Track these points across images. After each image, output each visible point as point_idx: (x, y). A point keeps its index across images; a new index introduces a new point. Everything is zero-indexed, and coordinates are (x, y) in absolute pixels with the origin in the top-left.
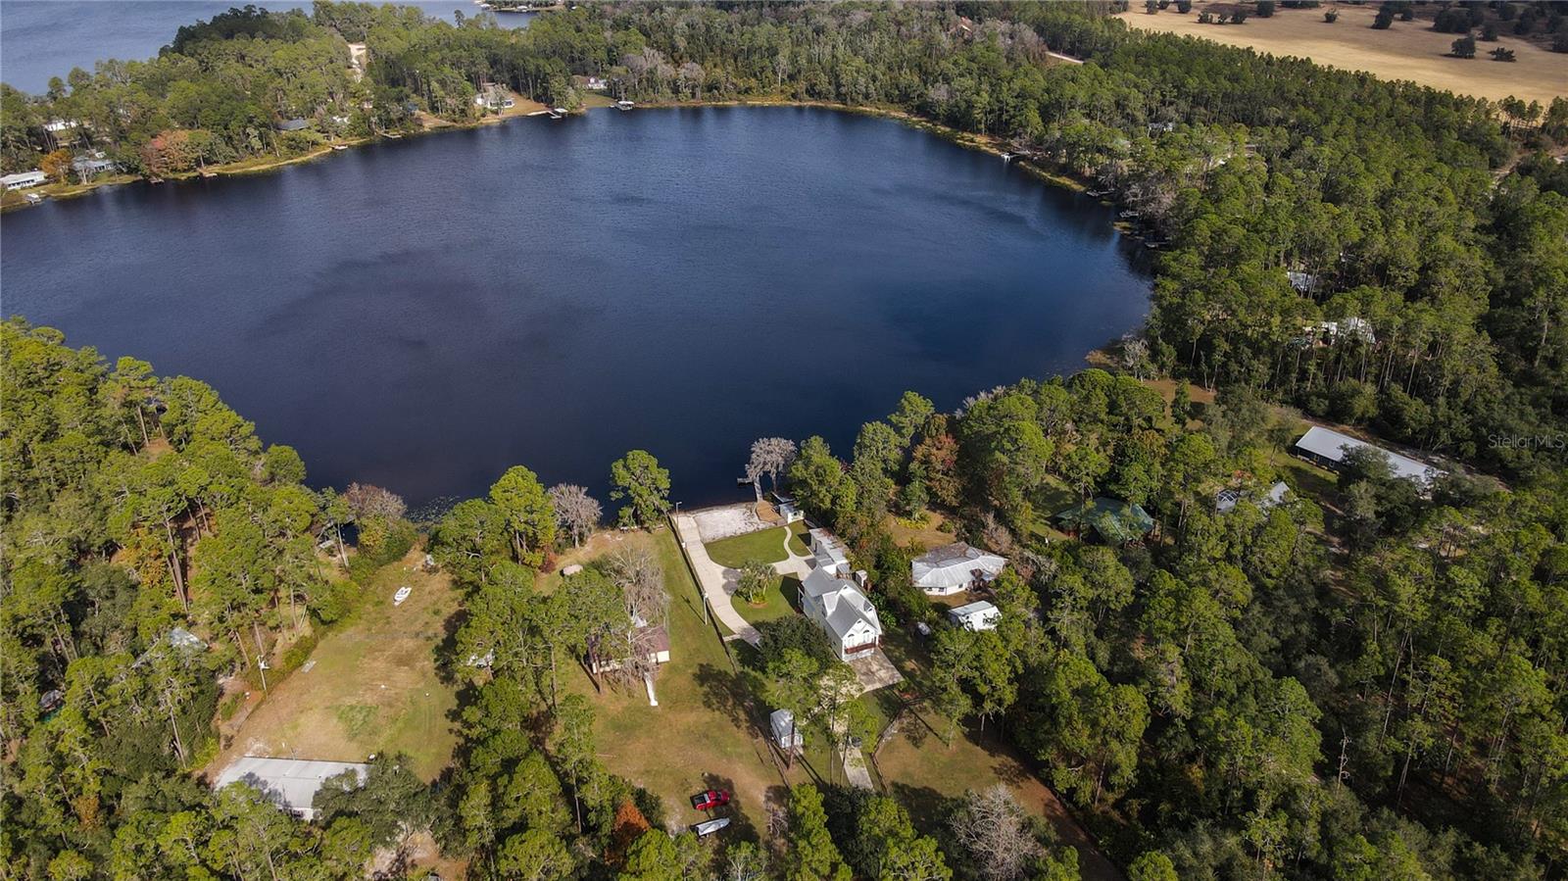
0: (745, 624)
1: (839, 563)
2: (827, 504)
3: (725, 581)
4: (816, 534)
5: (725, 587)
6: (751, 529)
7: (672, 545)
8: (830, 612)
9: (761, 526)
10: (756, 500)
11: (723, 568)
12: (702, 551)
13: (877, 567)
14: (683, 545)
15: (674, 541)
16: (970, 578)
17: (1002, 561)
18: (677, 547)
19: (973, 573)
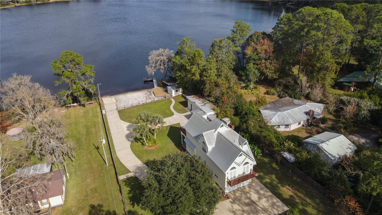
0: (139, 163)
1: (209, 114)
2: (198, 77)
3: (127, 132)
4: (191, 99)
5: (128, 136)
6: (149, 101)
7: (97, 112)
8: (210, 148)
9: (156, 99)
10: (154, 87)
11: (128, 124)
12: (116, 114)
13: (236, 114)
14: (104, 112)
15: (99, 110)
16: (305, 117)
17: (322, 106)
18: (99, 114)
19: (307, 113)
